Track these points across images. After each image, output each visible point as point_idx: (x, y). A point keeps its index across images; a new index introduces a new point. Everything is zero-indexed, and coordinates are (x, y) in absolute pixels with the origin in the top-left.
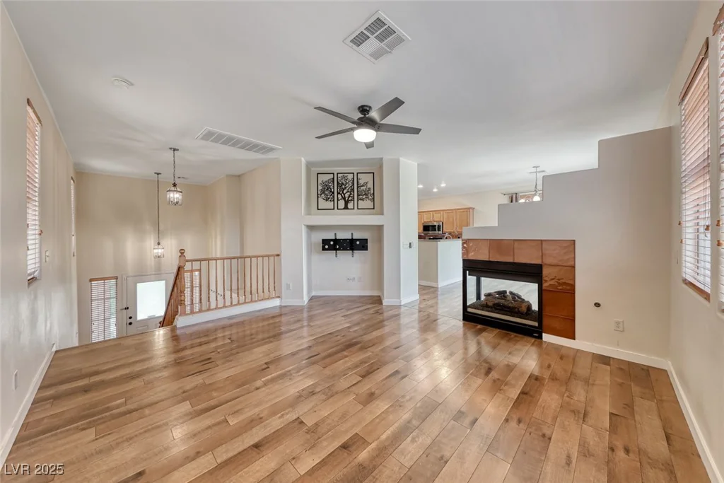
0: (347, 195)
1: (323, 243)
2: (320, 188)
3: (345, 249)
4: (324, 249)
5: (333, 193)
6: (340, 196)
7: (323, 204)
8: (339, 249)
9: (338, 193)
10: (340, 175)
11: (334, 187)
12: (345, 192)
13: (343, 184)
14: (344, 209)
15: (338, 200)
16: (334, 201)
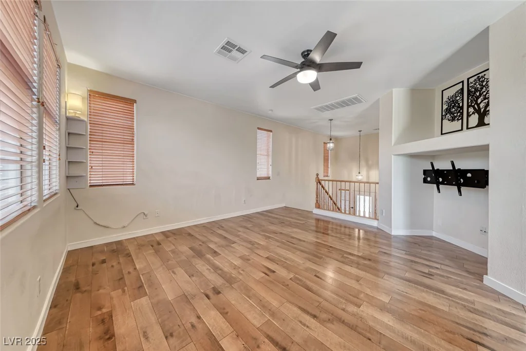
0: (482, 105)
1: (424, 174)
2: (445, 107)
3: (450, 183)
4: (425, 181)
5: (462, 108)
6: (471, 110)
7: (449, 125)
8: (442, 183)
9: (468, 107)
10: (471, 80)
11: (463, 100)
12: (479, 101)
13: (476, 90)
14: (477, 126)
15: (468, 115)
16: (462, 119)
